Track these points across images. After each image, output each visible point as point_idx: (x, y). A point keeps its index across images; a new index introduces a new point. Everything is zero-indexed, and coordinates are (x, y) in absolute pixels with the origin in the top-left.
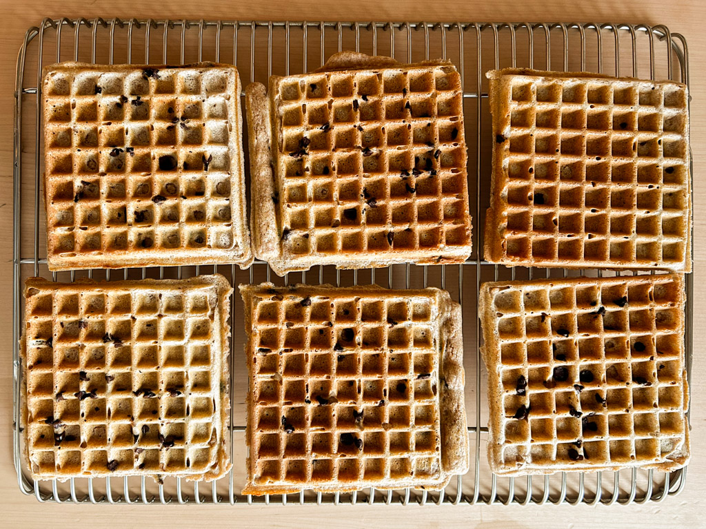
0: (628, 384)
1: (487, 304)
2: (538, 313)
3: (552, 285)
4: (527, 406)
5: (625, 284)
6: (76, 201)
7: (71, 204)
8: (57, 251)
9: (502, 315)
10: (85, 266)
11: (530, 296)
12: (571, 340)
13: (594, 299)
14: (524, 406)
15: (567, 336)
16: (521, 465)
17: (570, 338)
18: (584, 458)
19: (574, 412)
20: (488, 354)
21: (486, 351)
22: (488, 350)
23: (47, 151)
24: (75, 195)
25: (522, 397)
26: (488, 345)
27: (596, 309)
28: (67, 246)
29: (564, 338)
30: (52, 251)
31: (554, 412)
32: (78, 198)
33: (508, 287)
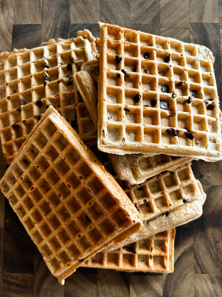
0: (170, 66)
1: (114, 147)
2: (124, 112)
3: (104, 100)
4: (185, 131)
5: (107, 54)
6: (135, 253)
7: (136, 256)
8: (164, 266)
9: (124, 139)
10: (172, 251)
11: (110, 117)
12: (143, 94)
13: (115, 75)
14: (185, 133)
15: (141, 96)
16: (218, 140)
17: (141, 94)
18: (213, 101)
19: (189, 101)
20: (150, 152)
21: (148, 153)
22: (147, 151)
23: (104, 267)
24: (131, 253)
25: (180, 133)
26: (144, 151)
27: (122, 75)
28: (161, 260)
29: (142, 98)
30: (164, 270)
31: (189, 114)
32: (133, 251)
33: (103, 131)
